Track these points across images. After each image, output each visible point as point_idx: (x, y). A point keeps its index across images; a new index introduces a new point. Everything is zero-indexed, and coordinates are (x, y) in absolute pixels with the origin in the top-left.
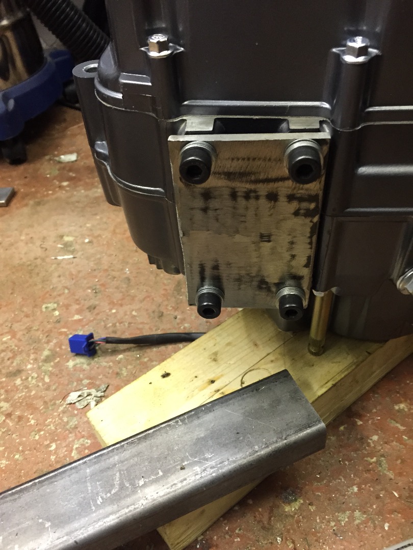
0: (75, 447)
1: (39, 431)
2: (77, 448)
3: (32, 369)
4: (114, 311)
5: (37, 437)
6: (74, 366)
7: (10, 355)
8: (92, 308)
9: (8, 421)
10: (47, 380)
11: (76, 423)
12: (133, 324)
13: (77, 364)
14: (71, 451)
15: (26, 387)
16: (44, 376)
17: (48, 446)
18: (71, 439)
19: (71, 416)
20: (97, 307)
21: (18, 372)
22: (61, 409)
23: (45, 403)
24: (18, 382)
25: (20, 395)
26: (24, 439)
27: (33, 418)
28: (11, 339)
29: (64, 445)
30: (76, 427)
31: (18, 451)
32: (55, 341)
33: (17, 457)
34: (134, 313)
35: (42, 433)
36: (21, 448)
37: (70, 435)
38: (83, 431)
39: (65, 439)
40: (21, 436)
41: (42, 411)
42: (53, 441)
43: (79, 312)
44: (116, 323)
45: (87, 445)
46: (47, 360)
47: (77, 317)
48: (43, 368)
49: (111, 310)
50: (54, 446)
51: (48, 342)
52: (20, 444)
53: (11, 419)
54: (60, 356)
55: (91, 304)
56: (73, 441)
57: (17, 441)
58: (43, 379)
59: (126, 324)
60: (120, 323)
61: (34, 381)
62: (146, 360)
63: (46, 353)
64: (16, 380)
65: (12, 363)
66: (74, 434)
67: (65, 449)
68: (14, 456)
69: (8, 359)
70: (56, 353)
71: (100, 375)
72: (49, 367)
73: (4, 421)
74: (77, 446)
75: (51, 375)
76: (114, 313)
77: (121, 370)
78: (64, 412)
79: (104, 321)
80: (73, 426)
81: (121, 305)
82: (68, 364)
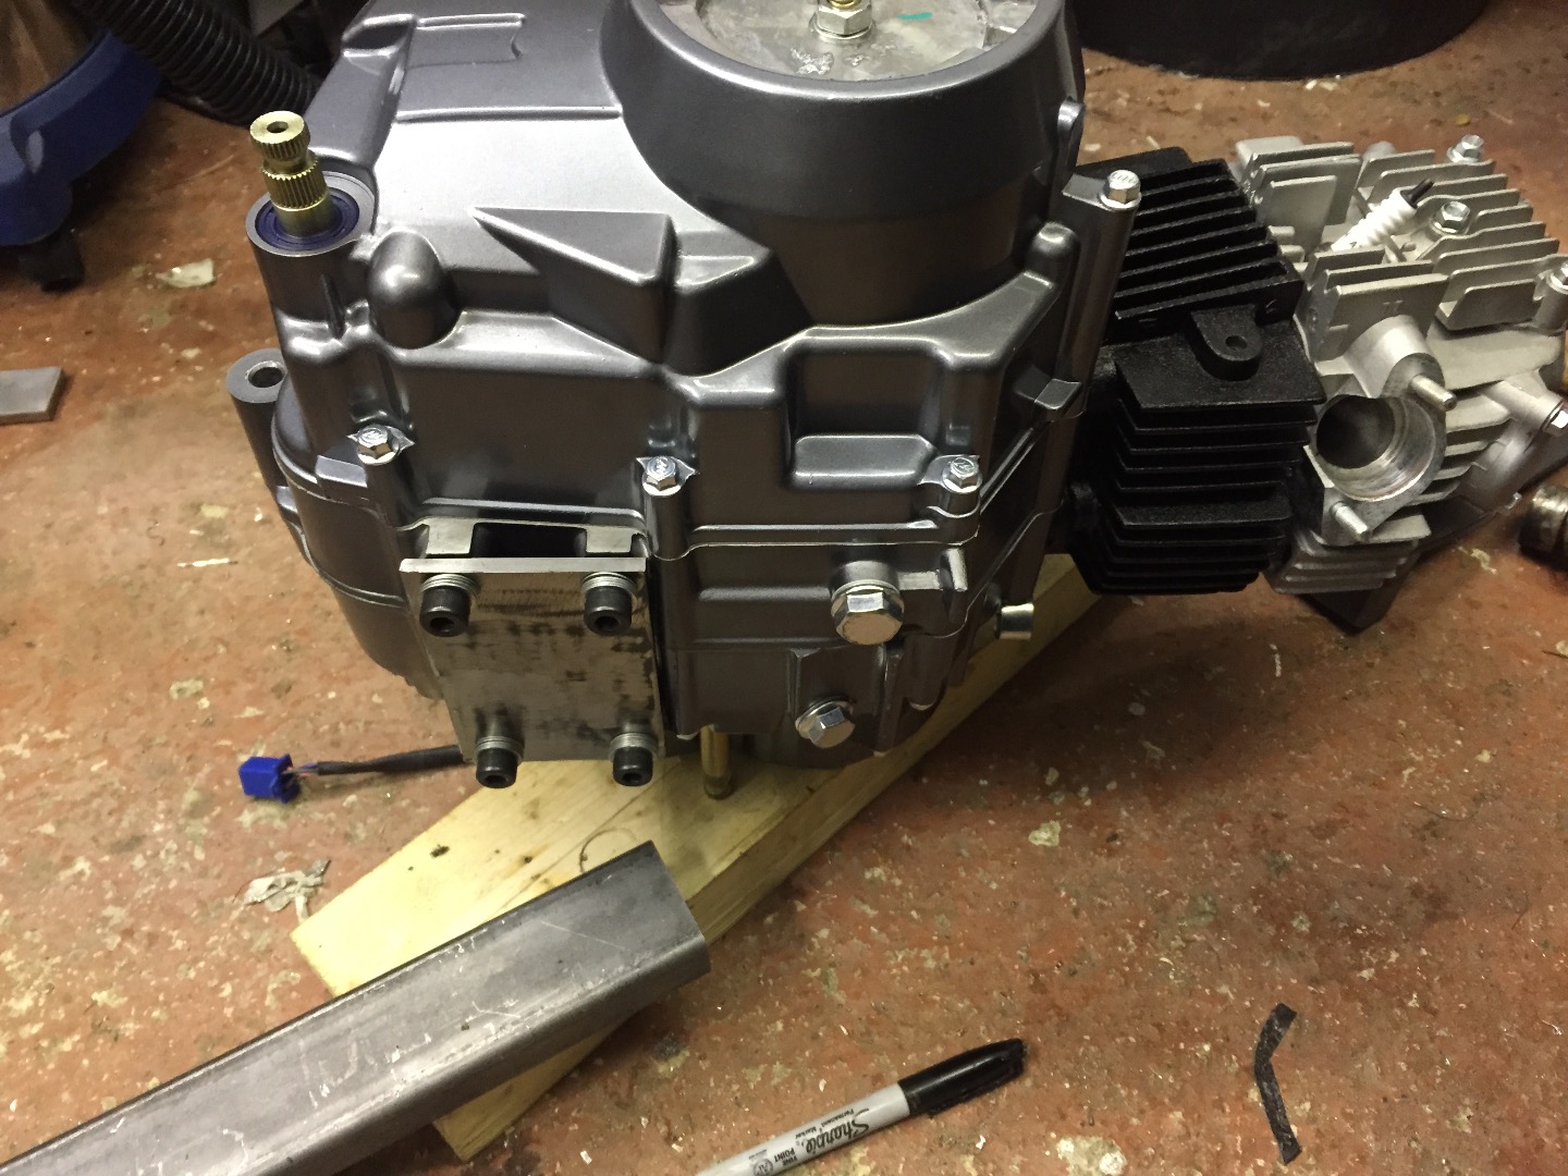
0: (271, 987)
1: (196, 961)
2: (274, 991)
3: (165, 833)
4: (332, 695)
5: (192, 974)
6: (255, 823)
7: (113, 803)
8: (282, 690)
9: (128, 945)
10: (199, 855)
11: (269, 940)
12: (373, 726)
13: (259, 819)
14: (264, 996)
15: (158, 873)
16: (193, 848)
17: (217, 989)
18: (260, 974)
19: (256, 928)
20: (293, 688)
21: (135, 841)
22: (235, 914)
23: (202, 904)
24: (138, 862)
25: (146, 891)
26: (166, 979)
27: (178, 937)
28: (108, 767)
29: (248, 984)
30: (269, 950)
31: (156, 1003)
32: (207, 769)
33: (156, 1014)
34: (376, 699)
35: (202, 964)
36: (161, 998)
37: (259, 966)
38: (285, 956)
39: (248, 974)
40: (158, 974)
41: (196, 922)
42: (225, 979)
43: (255, 698)
44: (338, 723)
45: (294, 983)
46: (195, 812)
47: (250, 712)
48: (189, 830)
49: (324, 693)
50: (227, 990)
51: (193, 771)
52: (158, 989)
53: (133, 942)
54: (223, 802)
55: (279, 680)
56: (266, 976)
57: (153, 983)
58: (190, 855)
59: (361, 725)
60: (349, 723)
61: (172, 860)
62: (404, 803)
63: (191, 796)
64: (133, 858)
65: (119, 821)
66: (266, 964)
67: (251, 993)
68: (150, 1013)
69: (110, 814)
70: (213, 795)
71: (310, 840)
72: (200, 827)
73: (120, 945)
74: (275, 986)
75: (208, 844)
76: (334, 699)
77: (354, 827)
78: (241, 921)
79: (311, 720)
80: (263, 948)
81: (348, 681)
82: (240, 819)
